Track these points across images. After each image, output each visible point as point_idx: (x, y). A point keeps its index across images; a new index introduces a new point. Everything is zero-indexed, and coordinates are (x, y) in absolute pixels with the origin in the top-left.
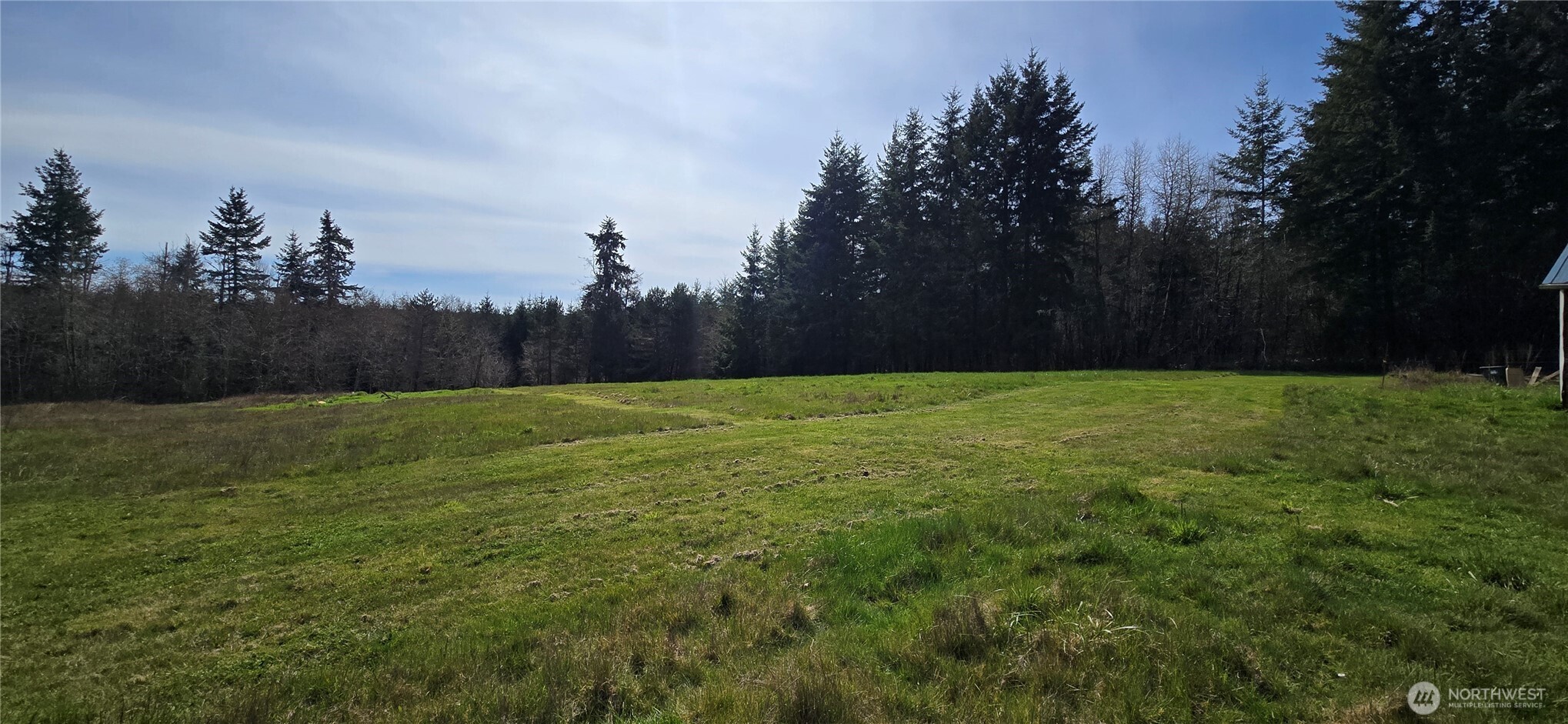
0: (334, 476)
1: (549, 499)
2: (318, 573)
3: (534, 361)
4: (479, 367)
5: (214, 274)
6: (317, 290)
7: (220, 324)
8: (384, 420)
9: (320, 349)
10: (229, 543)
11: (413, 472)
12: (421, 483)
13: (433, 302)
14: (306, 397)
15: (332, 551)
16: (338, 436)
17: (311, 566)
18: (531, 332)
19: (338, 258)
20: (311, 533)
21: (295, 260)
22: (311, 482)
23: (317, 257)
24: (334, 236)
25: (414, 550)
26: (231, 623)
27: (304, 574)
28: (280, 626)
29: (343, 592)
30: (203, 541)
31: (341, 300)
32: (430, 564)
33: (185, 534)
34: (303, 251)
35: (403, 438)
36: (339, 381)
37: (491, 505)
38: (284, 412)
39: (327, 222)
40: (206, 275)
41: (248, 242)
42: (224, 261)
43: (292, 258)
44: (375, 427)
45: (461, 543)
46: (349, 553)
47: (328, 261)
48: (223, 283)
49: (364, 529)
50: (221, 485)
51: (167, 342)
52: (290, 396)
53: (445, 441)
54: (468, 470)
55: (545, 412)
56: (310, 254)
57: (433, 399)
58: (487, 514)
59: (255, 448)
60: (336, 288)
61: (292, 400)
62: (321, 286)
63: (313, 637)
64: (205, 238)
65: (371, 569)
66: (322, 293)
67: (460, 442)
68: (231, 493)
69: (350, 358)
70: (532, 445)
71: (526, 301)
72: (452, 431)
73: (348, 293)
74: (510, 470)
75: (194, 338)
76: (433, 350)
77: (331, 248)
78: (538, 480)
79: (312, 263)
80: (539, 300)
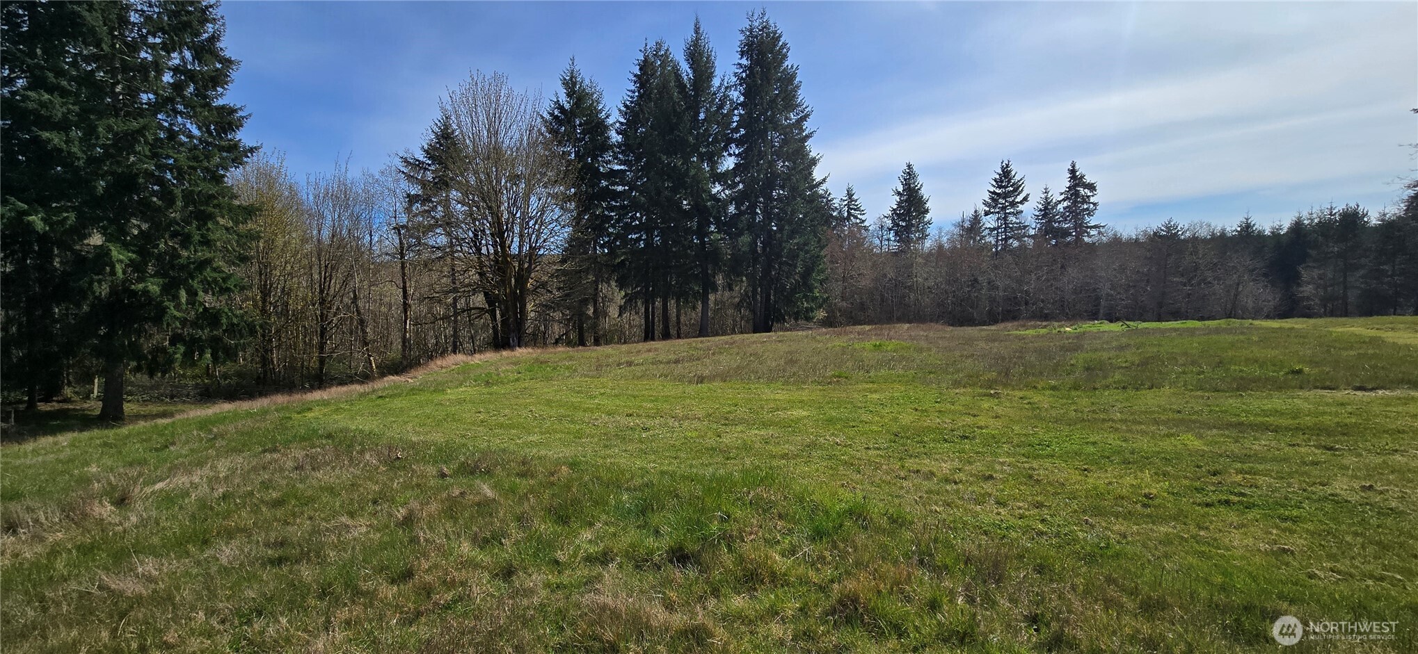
0: (1073, 393)
1: (1322, 456)
2: (1052, 472)
3: (1318, 287)
4: (1236, 296)
5: (992, 230)
6: (1066, 233)
7: (996, 267)
8: (1121, 348)
9: (1068, 283)
10: (993, 432)
11: (1146, 399)
12: (1154, 412)
13: (1178, 231)
14: (1056, 324)
15: (1066, 456)
16: (1079, 358)
17: (1047, 463)
18: (1313, 253)
19: (1084, 202)
20: (1051, 437)
21: (1048, 209)
22: (1054, 396)
23: (1066, 204)
24: (1079, 183)
25: (1139, 474)
26: (989, 491)
27: (1042, 469)
28: (1021, 505)
29: (1071, 493)
30: (978, 427)
31: (1086, 239)
32: (1154, 491)
33: (969, 420)
34: (1054, 201)
35: (1138, 365)
36: (1086, 311)
37: (1235, 448)
38: (1038, 336)
39: (1073, 171)
40: (987, 232)
41: (1013, 201)
42: (998, 219)
43: (1046, 208)
44: (1112, 354)
45: (1192, 479)
46: (1080, 461)
47: (1075, 206)
48: (998, 236)
49: (1094, 443)
50: (991, 388)
51: (965, 282)
52: (1044, 323)
53: (1184, 373)
54: (1209, 406)
55: (1328, 351)
56: (1060, 202)
57: (1175, 330)
58: (1228, 456)
59: (1015, 364)
60: (1081, 228)
61: (1045, 327)
62: (1069, 228)
63: (1043, 521)
64: (985, 203)
65: (1098, 480)
66: (1070, 234)
67: (1202, 376)
68: (996, 396)
69: (1095, 290)
70: (1301, 388)
71: (1305, 214)
72: (1193, 363)
73: (1093, 232)
74: (1265, 413)
75: (980, 279)
76: (1178, 279)
77: (1077, 194)
78: (1307, 431)
79: (1062, 210)
80: (1327, 212)
